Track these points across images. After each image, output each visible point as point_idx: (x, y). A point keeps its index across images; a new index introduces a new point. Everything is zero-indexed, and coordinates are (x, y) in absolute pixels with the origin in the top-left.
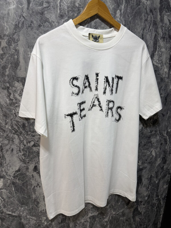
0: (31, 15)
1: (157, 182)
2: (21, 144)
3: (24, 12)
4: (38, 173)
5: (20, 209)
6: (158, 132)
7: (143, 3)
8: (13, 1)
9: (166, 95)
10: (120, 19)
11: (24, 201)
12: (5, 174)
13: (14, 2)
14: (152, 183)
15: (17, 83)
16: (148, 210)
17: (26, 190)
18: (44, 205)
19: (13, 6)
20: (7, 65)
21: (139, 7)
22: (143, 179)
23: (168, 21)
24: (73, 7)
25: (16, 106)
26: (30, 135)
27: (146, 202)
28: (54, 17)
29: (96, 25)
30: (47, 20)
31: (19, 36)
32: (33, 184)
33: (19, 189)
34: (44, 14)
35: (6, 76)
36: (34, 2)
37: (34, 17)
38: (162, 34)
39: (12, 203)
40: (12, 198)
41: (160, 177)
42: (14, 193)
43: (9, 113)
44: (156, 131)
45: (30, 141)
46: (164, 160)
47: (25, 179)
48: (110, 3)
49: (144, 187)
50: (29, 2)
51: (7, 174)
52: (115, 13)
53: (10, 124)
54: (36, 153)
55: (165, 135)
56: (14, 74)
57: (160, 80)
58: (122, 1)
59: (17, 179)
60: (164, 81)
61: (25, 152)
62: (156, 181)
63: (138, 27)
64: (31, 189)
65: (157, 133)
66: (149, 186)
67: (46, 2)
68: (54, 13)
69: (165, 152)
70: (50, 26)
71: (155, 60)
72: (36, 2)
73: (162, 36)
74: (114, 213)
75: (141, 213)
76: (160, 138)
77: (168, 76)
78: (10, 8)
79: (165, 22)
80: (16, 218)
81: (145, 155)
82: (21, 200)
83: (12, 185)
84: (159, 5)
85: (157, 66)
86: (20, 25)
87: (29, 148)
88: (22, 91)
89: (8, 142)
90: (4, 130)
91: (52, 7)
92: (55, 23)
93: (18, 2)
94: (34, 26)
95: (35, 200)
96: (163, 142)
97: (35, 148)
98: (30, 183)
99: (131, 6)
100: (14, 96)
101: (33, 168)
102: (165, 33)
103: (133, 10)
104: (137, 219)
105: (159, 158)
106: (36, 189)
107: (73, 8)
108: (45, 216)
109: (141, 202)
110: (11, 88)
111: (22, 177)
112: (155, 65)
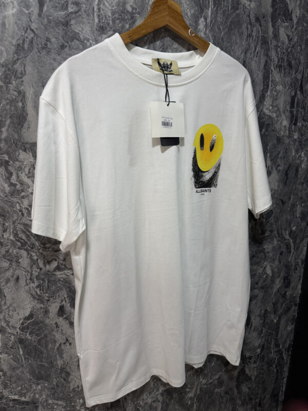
0: (46, 28)
1: (275, 321)
2: (34, 266)
3: (33, 21)
4: (67, 319)
5: (35, 388)
6: (275, 233)
7: (244, 6)
8: (11, 2)
9: (286, 167)
10: (205, 34)
11: (43, 373)
12: (4, 325)
13: (13, 3)
14: (267, 323)
15: (24, 153)
16: (262, 371)
17: (45, 351)
18: (79, 378)
19: (12, 10)
20: (4, 120)
21: (237, 12)
22: (253, 318)
23: (286, 37)
24: (122, 12)
25: (23, 196)
26: (50, 250)
27: (258, 357)
28: (88, 31)
29: (164, 46)
30: (75, 37)
31: (25, 66)
32: (58, 340)
33: (32, 351)
34: (70, 25)
35: (3, 142)
36: (52, 3)
37: (51, 30)
38: (276, 60)
39: (19, 379)
40: (19, 369)
41: (280, 311)
42: (22, 358)
43: (10, 210)
44: (271, 231)
45: (50, 260)
46: (287, 282)
47: (43, 332)
48: (188, 5)
49: (253, 331)
50: (41, 4)
51: (8, 325)
52: (197, 23)
53: (11, 230)
54: (62, 281)
55: (287, 237)
56: (16, 136)
57: (275, 141)
58: (207, 2)
59: (27, 332)
60: (283, 143)
61: (42, 282)
62: (274, 319)
63: (236, 47)
64: (54, 349)
65: (273, 234)
66: (263, 328)
67: (73, 3)
68: (88, 23)
69: (287, 267)
70: (81, 46)
71: (267, 107)
72: (54, 2)
73: (276, 62)
74: (204, 381)
75: (250, 379)
76: (279, 243)
77: (289, 134)
78: (6, 13)
79: (281, 39)
80: (28, 405)
81: (255, 274)
82: (37, 373)
83: (19, 345)
84: (270, 10)
85: (270, 117)
86: (26, 46)
87: (48, 274)
88: (32, 169)
89: (10, 264)
90: (1, 242)
91: (85, 12)
92: (90, 41)
93: (21, 2)
94: (51, 47)
95: (62, 369)
96: (284, 250)
97: (60, 273)
98: (51, 339)
99: (223, 11)
100: (18, 177)
101: (57, 310)
102: (282, 59)
103: (227, 18)
104: (245, 389)
105: (277, 278)
106: (63, 348)
107: (123, 15)
108: (82, 398)
109: (250, 358)
110: (11, 162)
111: (37, 328)
112: (267, 115)
